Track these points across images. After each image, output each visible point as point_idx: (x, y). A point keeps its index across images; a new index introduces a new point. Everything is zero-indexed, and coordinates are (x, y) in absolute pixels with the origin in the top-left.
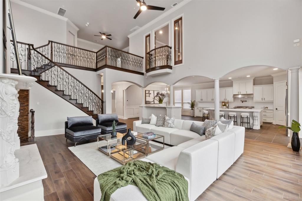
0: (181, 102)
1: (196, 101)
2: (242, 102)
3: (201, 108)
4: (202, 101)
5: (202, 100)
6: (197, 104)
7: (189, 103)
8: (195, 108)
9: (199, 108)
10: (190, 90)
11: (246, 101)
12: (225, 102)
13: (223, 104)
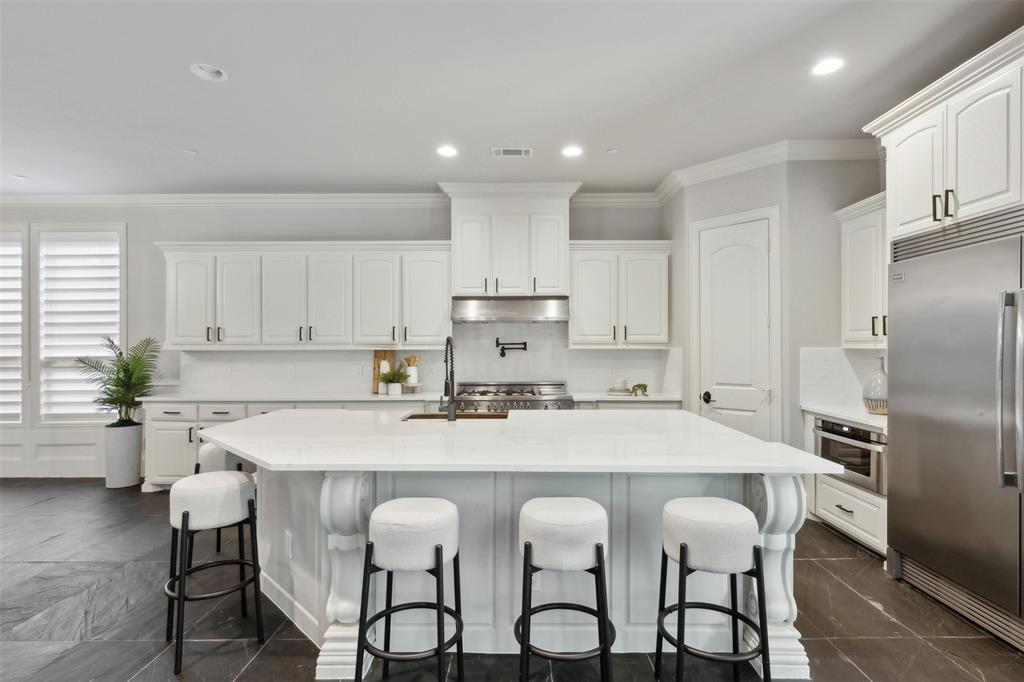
0: (18, 353)
1: (166, 346)
2: (503, 354)
3: (206, 411)
4: (214, 344)
5: (214, 333)
6: (176, 375)
7: (87, 364)
8: (151, 409)
9: (188, 411)
10: (115, 249)
11: (524, 346)
12: (393, 352)
13: (385, 367)
